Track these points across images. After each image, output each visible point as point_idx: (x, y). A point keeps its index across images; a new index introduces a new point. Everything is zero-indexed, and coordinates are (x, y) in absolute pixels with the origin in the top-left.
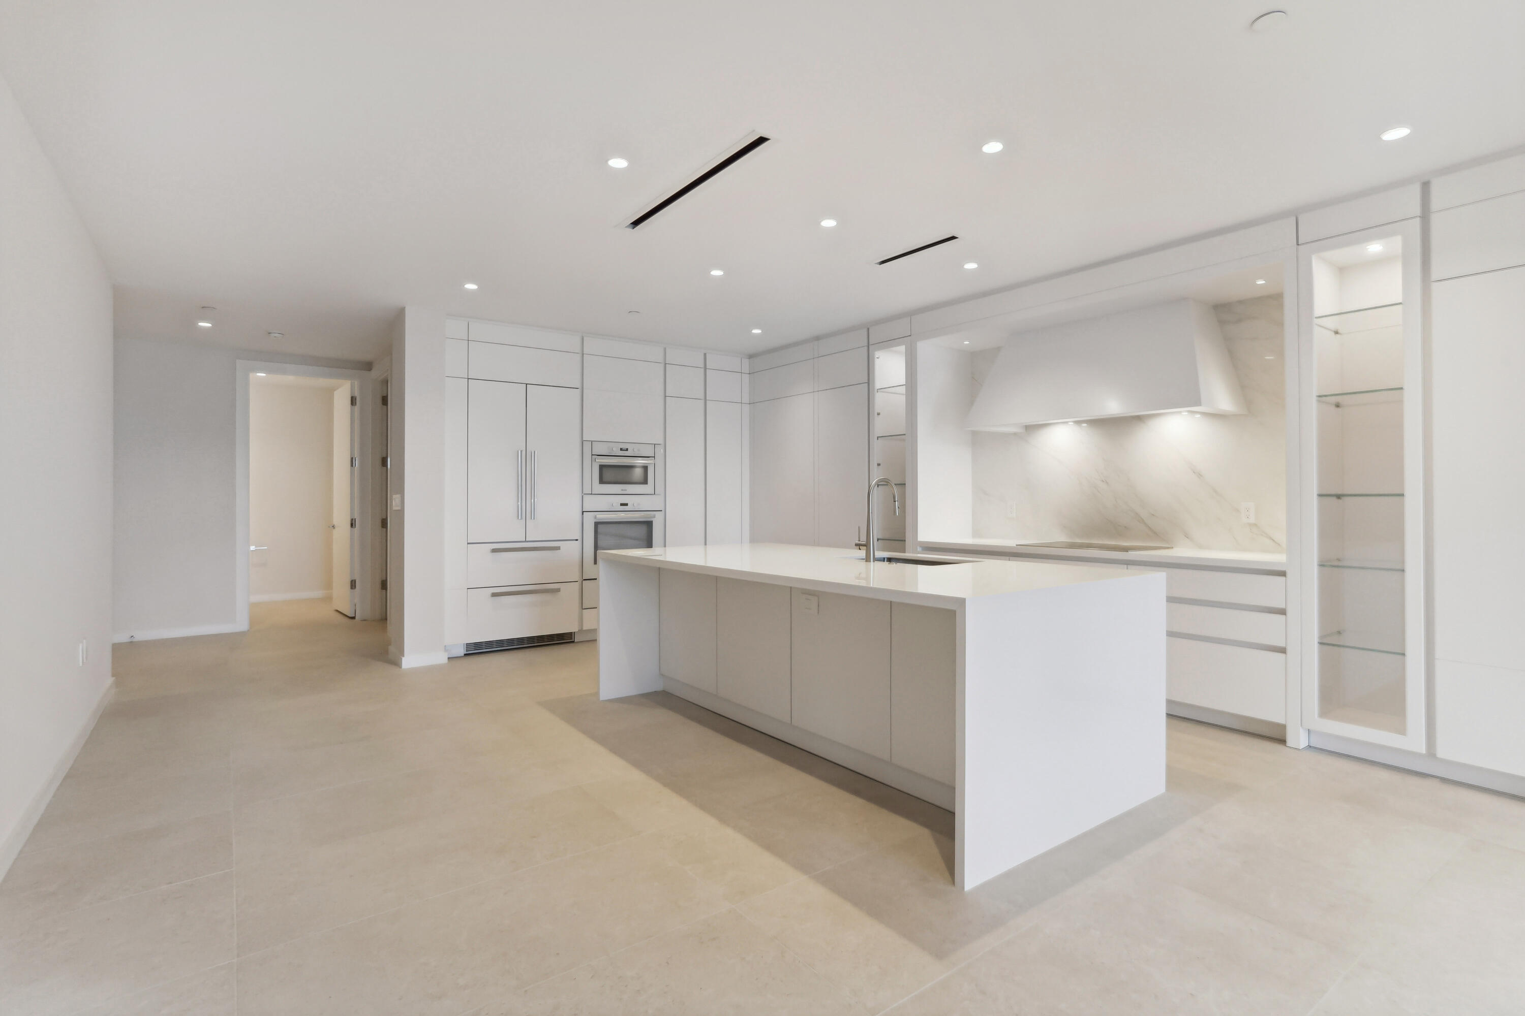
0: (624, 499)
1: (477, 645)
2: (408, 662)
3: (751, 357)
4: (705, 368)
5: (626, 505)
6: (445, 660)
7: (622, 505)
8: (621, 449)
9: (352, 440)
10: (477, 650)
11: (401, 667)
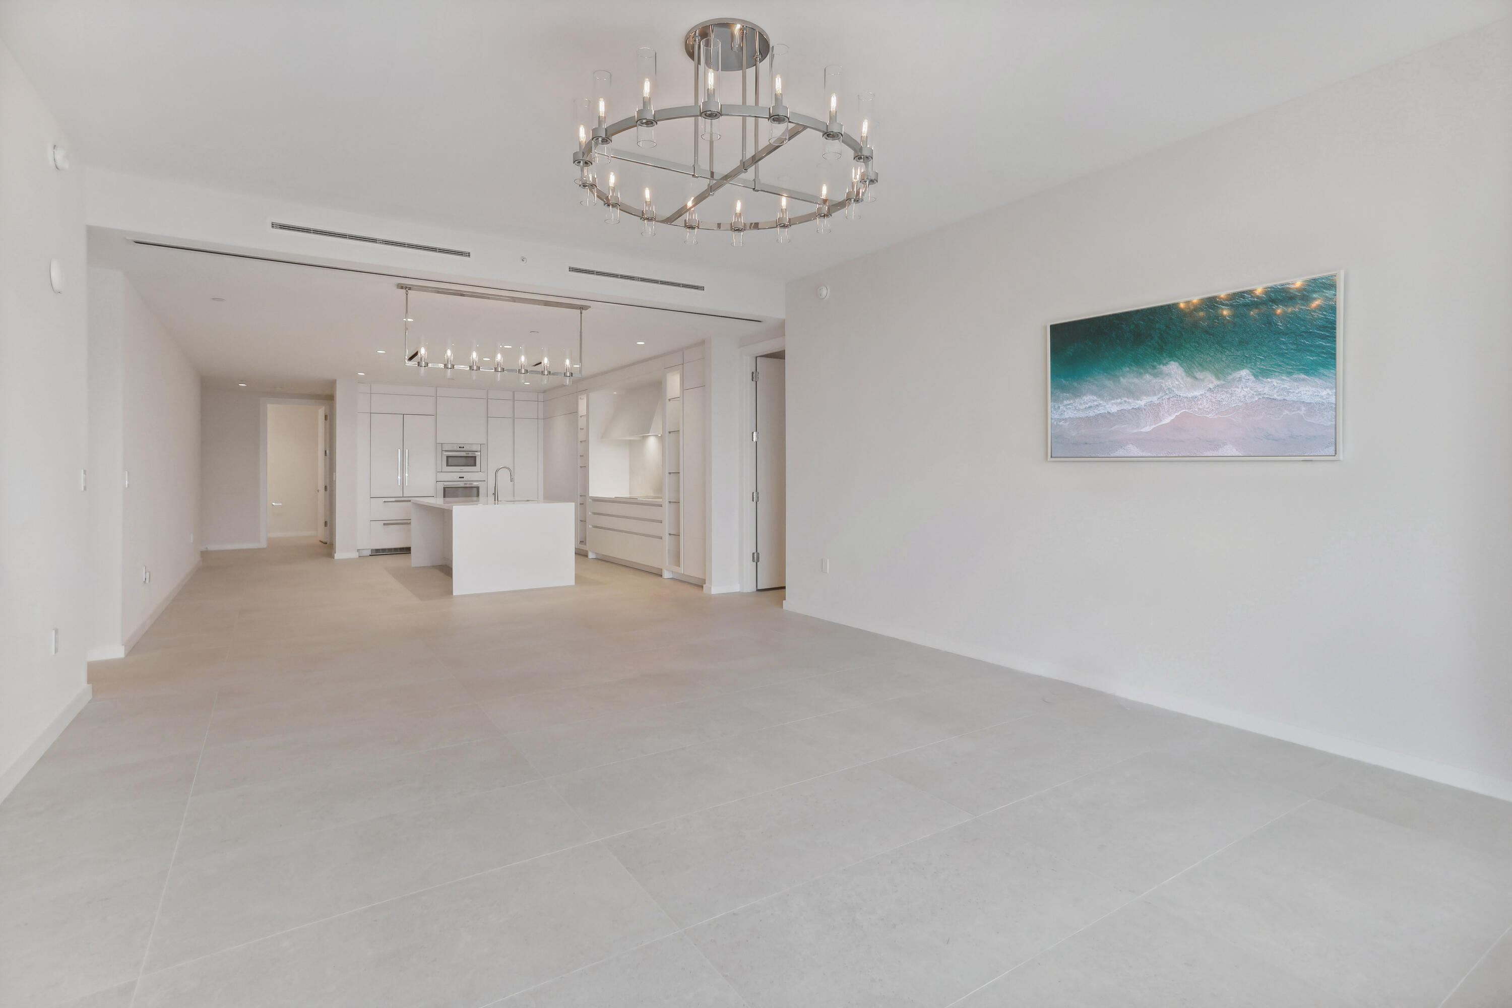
0: (462, 475)
1: (377, 551)
2: (338, 556)
3: (545, 392)
4: (514, 400)
5: (463, 478)
6: (358, 557)
7: (460, 478)
8: (460, 447)
9: (325, 430)
10: (378, 552)
11: (334, 558)
